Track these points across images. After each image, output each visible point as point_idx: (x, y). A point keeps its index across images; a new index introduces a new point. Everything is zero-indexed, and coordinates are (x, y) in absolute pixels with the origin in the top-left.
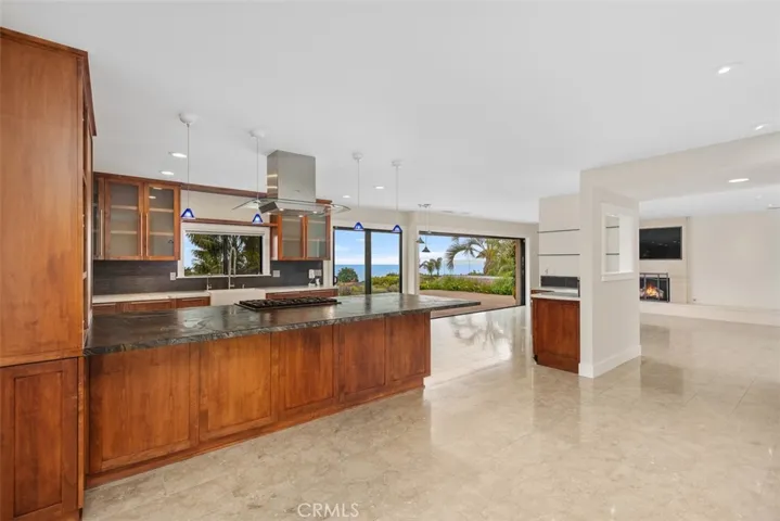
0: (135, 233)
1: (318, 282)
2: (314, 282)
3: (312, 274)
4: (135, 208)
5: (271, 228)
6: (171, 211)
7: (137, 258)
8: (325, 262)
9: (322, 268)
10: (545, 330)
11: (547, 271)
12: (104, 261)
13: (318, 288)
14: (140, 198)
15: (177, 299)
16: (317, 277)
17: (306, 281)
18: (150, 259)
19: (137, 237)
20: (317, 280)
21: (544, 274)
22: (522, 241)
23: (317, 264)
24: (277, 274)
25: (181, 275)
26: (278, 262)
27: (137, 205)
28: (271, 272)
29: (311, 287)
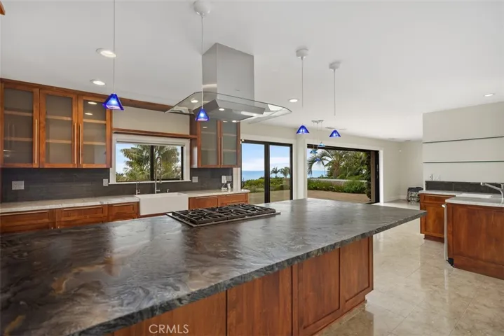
0: (70, 142)
1: (229, 187)
2: (226, 186)
3: (224, 179)
4: (69, 119)
5: (191, 140)
6: (103, 122)
7: (71, 166)
8: (234, 169)
9: (232, 175)
10: (463, 236)
11: (432, 177)
12: (39, 169)
13: (229, 192)
14: (74, 109)
15: (108, 205)
16: (228, 182)
17: (220, 186)
18: (84, 166)
19: (72, 146)
20: (229, 185)
21: (430, 180)
22: (377, 153)
23: (228, 171)
24: (195, 180)
25: (113, 181)
26: (198, 169)
27: (71, 116)
28: (191, 179)
29: (224, 192)
